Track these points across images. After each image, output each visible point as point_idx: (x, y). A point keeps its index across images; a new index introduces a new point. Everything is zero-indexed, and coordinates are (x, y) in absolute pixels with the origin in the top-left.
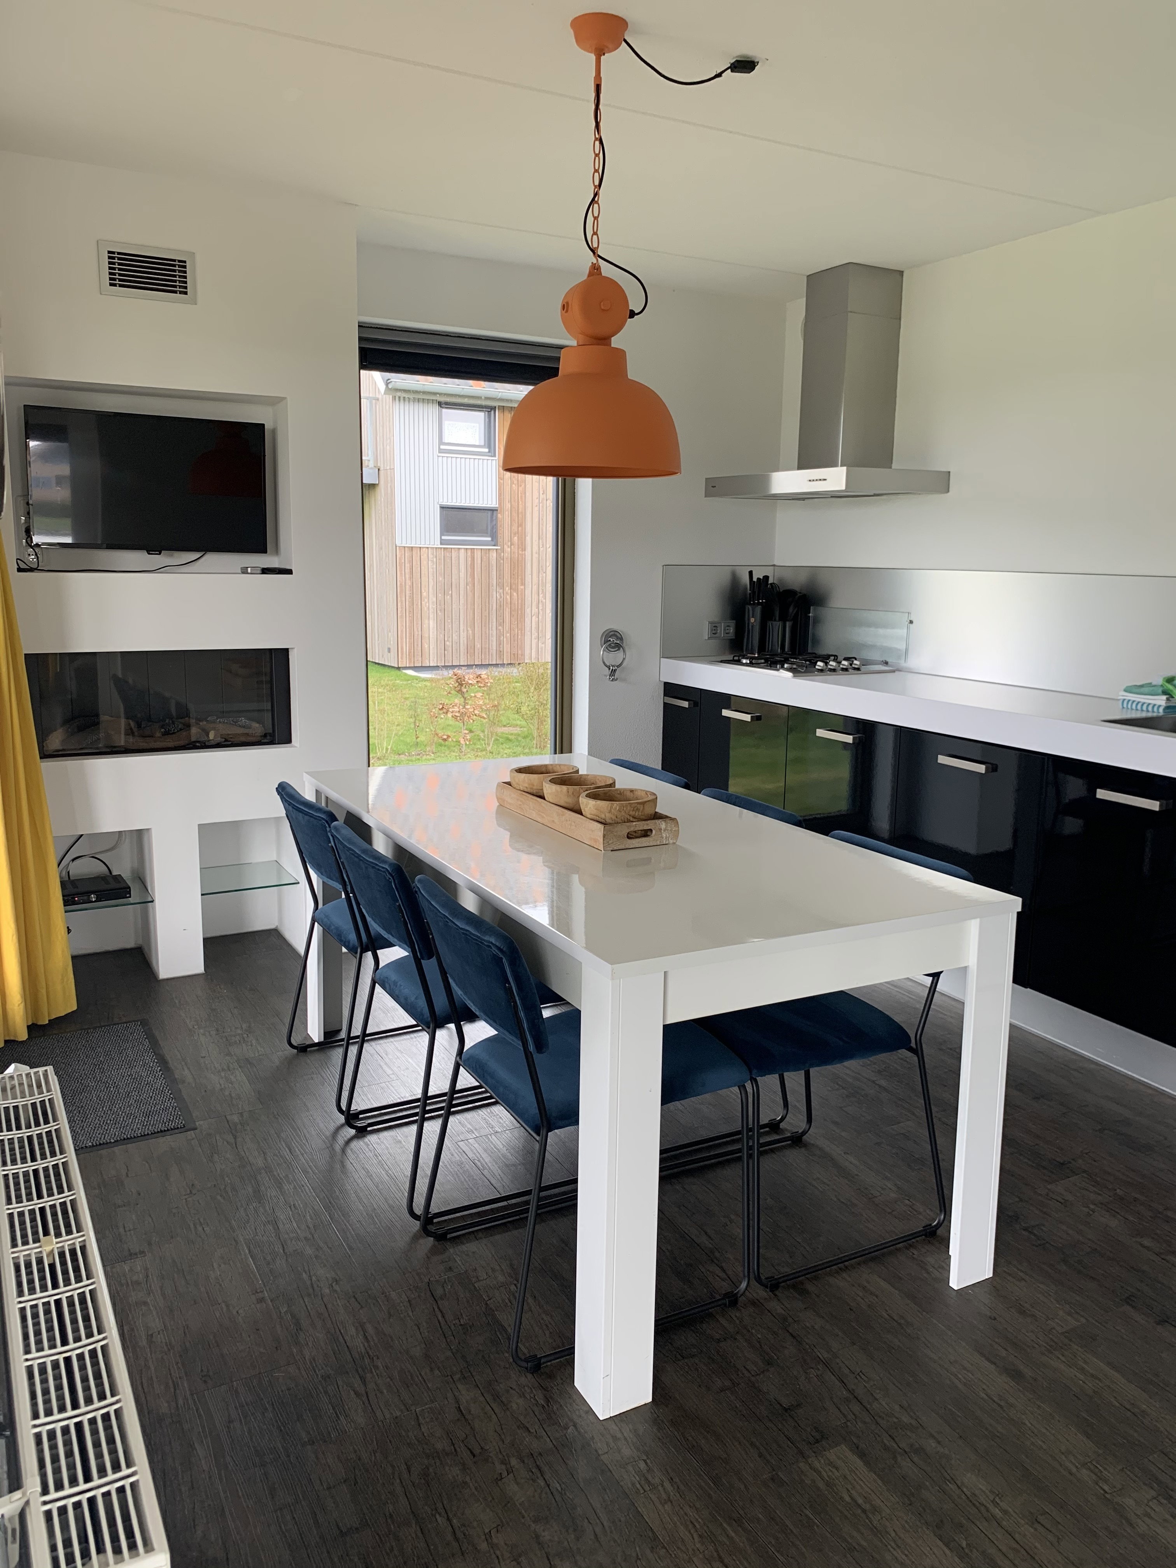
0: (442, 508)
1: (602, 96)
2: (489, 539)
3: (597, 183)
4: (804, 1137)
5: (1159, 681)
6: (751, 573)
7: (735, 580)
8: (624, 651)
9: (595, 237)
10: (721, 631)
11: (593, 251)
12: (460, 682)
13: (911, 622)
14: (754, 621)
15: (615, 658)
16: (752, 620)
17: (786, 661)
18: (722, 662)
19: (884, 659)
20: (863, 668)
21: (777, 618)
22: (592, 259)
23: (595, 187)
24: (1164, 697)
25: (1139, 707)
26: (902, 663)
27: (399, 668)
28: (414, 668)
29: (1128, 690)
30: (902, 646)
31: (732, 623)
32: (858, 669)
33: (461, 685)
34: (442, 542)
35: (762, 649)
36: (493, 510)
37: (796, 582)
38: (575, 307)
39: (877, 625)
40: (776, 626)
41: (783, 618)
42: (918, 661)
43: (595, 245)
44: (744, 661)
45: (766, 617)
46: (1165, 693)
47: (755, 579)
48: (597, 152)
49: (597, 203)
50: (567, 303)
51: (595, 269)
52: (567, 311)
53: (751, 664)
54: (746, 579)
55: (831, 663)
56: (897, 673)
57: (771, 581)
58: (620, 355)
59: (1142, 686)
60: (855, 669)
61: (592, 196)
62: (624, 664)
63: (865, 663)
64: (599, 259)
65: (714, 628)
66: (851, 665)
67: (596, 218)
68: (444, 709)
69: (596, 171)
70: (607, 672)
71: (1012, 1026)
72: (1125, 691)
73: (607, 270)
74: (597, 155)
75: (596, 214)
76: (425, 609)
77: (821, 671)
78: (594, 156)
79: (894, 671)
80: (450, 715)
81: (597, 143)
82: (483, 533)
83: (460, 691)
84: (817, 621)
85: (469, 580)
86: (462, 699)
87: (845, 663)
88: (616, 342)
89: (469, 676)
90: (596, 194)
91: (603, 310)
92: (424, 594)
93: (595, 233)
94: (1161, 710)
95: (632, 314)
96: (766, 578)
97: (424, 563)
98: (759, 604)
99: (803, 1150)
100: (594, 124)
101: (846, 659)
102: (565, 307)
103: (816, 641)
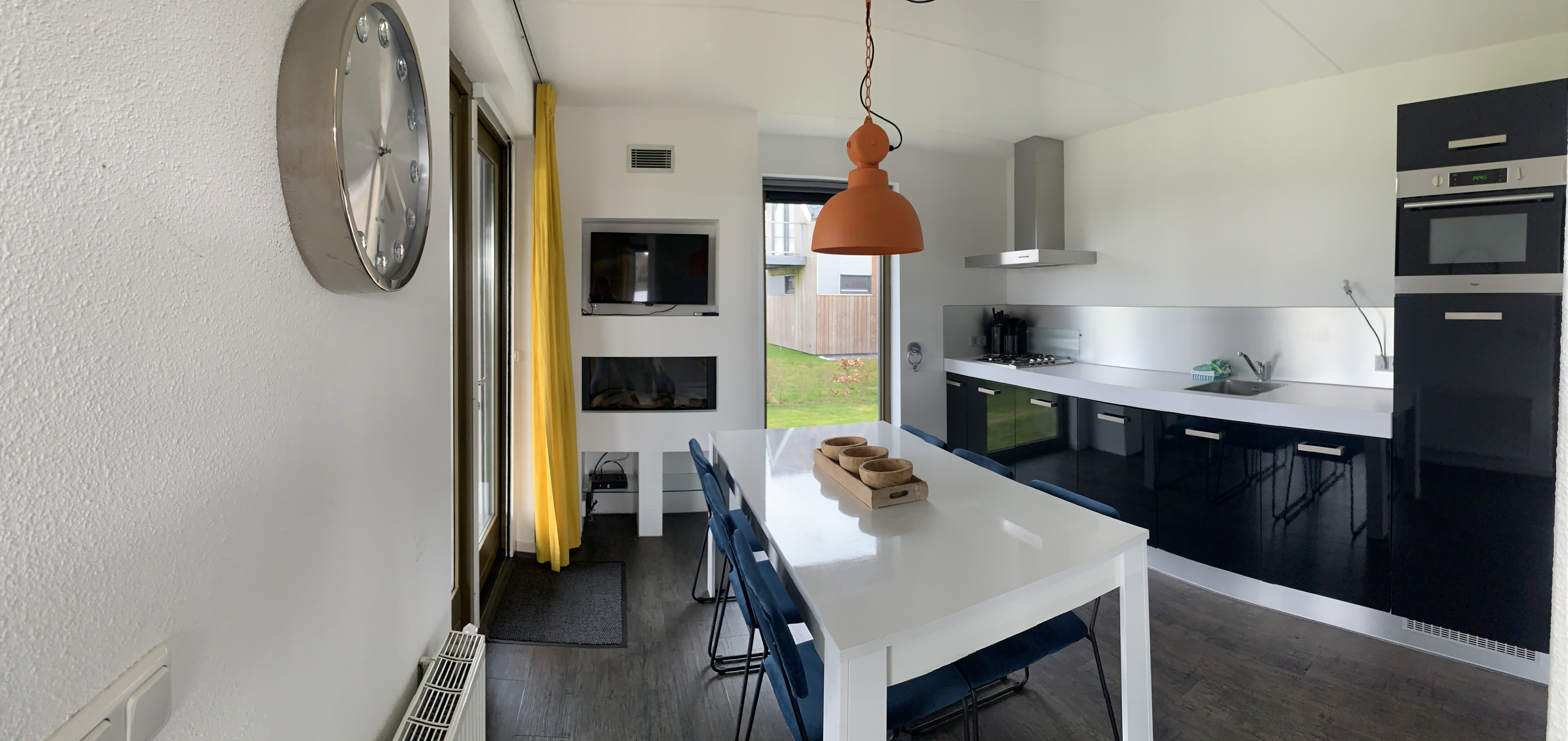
0: (842, 276)
1: (871, 10)
2: (867, 291)
3: (869, 65)
4: (1025, 686)
5: (1209, 363)
6: (993, 309)
7: (985, 313)
8: (921, 355)
9: (868, 99)
10: (978, 342)
11: (867, 108)
12: (845, 364)
13: (1081, 335)
14: (997, 335)
15: (916, 357)
16: (996, 335)
17: (1014, 358)
18: (978, 360)
19: (1068, 356)
20: (1056, 362)
21: (1009, 334)
22: (865, 113)
23: (868, 67)
24: (1213, 372)
25: (1204, 378)
26: (1077, 357)
27: (817, 355)
28: (825, 355)
29: (1195, 369)
30: (1077, 348)
31: (985, 338)
32: (1054, 362)
33: (846, 365)
34: (841, 292)
35: (1002, 350)
36: (869, 277)
37: (1019, 314)
38: (854, 145)
39: (1063, 337)
40: (1009, 339)
41: (1013, 334)
42: (1087, 355)
43: (868, 105)
44: (990, 359)
45: (1003, 334)
46: (1213, 369)
47: (996, 313)
48: (868, 45)
49: (869, 77)
50: (850, 142)
51: (868, 119)
52: (849, 148)
53: (993, 361)
54: (991, 312)
55: (1038, 360)
56: (1075, 363)
57: (1005, 313)
58: (884, 174)
59: (1201, 366)
60: (1052, 362)
61: (866, 73)
62: (922, 361)
63: (1057, 358)
64: (871, 114)
65: (974, 340)
66: (1050, 359)
67: (868, 88)
68: (836, 378)
69: (868, 57)
70: (912, 367)
71: (1150, 572)
72: (1194, 369)
73: (876, 120)
74: (868, 48)
75: (868, 85)
76: (830, 326)
77: (1033, 364)
78: (866, 48)
79: (1073, 363)
80: (838, 381)
81: (869, 40)
82: (864, 288)
83: (845, 369)
84: (1031, 335)
85: (856, 311)
86: (846, 372)
87: (1046, 359)
88: (882, 166)
89: (851, 362)
90: (868, 72)
91: (874, 145)
92: (830, 318)
93: (868, 97)
94: (1212, 379)
95: (891, 148)
96: (1002, 312)
97: (831, 303)
98: (999, 326)
99: (1023, 697)
100: (866, 28)
101: (1047, 357)
102: (849, 145)
103: (1032, 346)
